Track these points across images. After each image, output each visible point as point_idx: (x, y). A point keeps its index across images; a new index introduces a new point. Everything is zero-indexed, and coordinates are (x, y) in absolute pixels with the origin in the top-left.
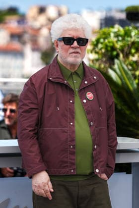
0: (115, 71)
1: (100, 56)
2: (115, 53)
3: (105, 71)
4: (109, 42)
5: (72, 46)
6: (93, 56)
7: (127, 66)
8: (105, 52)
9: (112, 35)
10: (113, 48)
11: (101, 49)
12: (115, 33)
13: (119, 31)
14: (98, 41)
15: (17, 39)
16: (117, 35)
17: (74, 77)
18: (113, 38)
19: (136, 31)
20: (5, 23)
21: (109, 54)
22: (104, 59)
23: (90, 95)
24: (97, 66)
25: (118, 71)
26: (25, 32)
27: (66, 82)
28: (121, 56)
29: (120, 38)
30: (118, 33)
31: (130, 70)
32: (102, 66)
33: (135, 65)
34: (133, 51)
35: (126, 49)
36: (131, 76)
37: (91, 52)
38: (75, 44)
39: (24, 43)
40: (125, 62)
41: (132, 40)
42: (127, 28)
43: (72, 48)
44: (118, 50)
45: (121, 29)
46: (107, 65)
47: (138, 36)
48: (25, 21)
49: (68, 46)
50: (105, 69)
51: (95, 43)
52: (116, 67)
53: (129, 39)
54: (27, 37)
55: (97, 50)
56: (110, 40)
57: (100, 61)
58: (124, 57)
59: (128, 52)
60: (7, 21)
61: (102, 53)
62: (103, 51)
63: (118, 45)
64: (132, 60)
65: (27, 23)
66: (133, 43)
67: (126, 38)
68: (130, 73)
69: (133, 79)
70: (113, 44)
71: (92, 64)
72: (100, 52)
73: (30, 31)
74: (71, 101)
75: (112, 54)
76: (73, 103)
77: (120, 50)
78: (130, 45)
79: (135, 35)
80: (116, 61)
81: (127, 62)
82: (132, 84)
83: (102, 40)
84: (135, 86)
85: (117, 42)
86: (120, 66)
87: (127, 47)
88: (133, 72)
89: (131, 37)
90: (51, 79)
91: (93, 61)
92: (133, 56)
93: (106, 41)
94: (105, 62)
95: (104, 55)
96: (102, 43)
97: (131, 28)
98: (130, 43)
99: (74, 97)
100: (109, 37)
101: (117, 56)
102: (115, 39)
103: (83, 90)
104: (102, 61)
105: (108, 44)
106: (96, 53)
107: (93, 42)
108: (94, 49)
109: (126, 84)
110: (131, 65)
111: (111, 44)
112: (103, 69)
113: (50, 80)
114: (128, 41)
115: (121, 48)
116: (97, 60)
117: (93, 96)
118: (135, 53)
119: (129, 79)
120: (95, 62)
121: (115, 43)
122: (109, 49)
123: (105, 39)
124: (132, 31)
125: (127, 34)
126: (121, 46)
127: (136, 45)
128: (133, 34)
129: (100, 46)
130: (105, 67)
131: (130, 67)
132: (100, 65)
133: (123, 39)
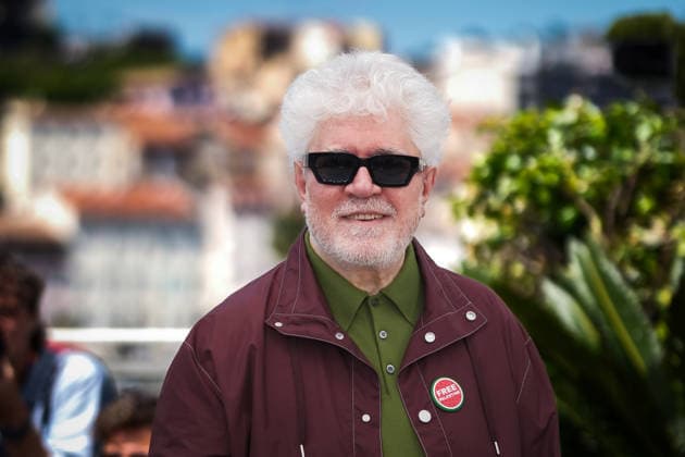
0: (569, 288)
1: (508, 229)
2: (568, 215)
3: (530, 292)
4: (544, 169)
5: (349, 188)
6: (478, 229)
7: (620, 267)
8: (526, 212)
9: (555, 138)
10: (562, 195)
11: (510, 199)
12: (566, 129)
13: (582, 120)
14: (497, 166)
15: (171, 165)
16: (576, 139)
17: (379, 314)
18: (558, 152)
19: (658, 123)
20: (121, 101)
21: (545, 217)
22: (525, 241)
23: (447, 392)
24: (495, 268)
25: (582, 288)
26: (203, 137)
27: (340, 337)
28: (596, 225)
29: (590, 153)
30: (580, 129)
31: (634, 285)
32: (518, 269)
33: (652, 264)
34: (645, 204)
35: (614, 198)
36: (639, 309)
37: (471, 212)
38: (363, 179)
39: (201, 183)
40: (611, 250)
41: (642, 157)
42: (617, 108)
43: (351, 195)
44: (582, 202)
45: (595, 114)
46: (538, 266)
47: (665, 144)
48: (206, 89)
49: (333, 190)
50: (530, 281)
51: (486, 173)
52: (574, 271)
53: (627, 154)
54: (212, 157)
55: (494, 202)
56: (549, 160)
57: (508, 249)
58: (605, 230)
59: (624, 210)
60: (129, 90)
61: (515, 216)
62: (520, 205)
63: (583, 182)
64: (640, 244)
65: (212, 96)
66: (646, 171)
67: (616, 152)
68: (631, 295)
69: (645, 321)
70: (562, 177)
71: (473, 263)
72: (508, 211)
73: (226, 132)
74: (366, 418)
75: (555, 219)
76: (374, 423)
77: (589, 201)
78: (633, 181)
79: (650, 140)
80: (576, 248)
81: (620, 254)
82: (643, 344)
83: (513, 162)
84: (657, 350)
85: (577, 167)
86: (591, 266)
87: (618, 191)
88: (647, 293)
89: (635, 145)
90: (278, 324)
91: (478, 249)
92: (646, 224)
93: (533, 164)
94: (530, 254)
95: (524, 223)
96: (514, 174)
97: (633, 109)
98: (630, 171)
99: (376, 398)
100: (542, 146)
101: (579, 228)
102: (569, 158)
103: (418, 370)
104: (516, 249)
105: (542, 178)
106: (492, 214)
107: (478, 170)
108: (481, 198)
109: (619, 342)
110: (636, 262)
111: (553, 178)
112: (522, 280)
113: (274, 329)
114: (621, 163)
115: (593, 192)
116: (495, 245)
117: (460, 392)
118: (655, 212)
119: (630, 322)
120: (487, 254)
121: (569, 172)
122: (544, 196)
123: (525, 155)
124: (640, 122)
125: (620, 133)
126: (594, 185)
127: (658, 181)
128: (643, 132)
129: (506, 185)
130: (527, 272)
131: (634, 274)
132: (507, 265)
133: (604, 157)
